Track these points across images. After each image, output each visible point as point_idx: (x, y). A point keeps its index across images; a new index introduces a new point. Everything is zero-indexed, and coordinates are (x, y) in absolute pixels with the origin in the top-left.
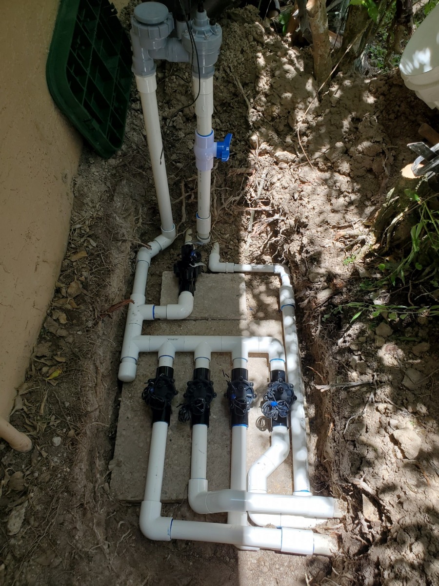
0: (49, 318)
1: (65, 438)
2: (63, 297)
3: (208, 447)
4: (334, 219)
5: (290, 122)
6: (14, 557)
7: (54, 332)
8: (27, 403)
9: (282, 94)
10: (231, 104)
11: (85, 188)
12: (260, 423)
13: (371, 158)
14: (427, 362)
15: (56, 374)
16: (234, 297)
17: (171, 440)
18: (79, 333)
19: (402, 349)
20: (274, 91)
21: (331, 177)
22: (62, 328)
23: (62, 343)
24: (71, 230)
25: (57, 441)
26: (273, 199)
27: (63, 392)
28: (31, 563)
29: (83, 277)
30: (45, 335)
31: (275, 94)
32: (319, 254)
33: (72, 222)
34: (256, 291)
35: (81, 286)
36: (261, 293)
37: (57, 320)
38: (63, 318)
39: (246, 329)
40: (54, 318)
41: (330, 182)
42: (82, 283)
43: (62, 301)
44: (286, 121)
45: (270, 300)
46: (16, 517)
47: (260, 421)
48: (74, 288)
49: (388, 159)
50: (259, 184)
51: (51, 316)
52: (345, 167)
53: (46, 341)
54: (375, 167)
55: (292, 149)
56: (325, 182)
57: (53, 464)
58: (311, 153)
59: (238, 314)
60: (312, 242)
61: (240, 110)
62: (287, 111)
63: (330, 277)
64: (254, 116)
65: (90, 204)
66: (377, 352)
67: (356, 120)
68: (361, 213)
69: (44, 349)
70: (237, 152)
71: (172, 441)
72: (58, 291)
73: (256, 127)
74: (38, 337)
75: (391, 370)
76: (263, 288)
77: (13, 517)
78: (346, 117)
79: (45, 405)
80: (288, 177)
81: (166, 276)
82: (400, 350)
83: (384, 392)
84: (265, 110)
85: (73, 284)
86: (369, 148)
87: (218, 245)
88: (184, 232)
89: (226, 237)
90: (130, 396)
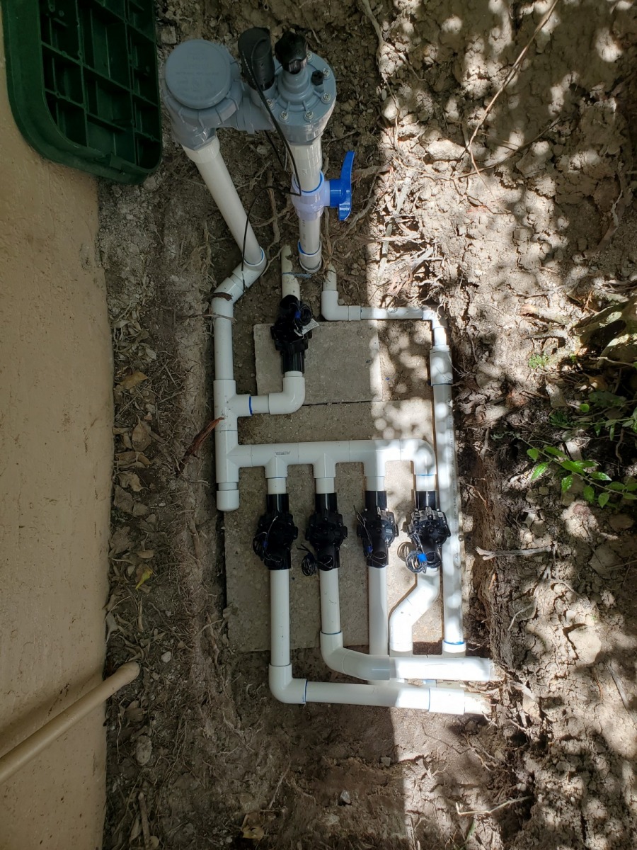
0: (117, 488)
1: (175, 650)
2: (127, 449)
3: (339, 585)
4: (520, 282)
5: (457, 73)
6: (150, 784)
7: (129, 511)
8: (120, 620)
9: (444, 21)
10: (347, 28)
11: (118, 249)
12: (403, 552)
13: (595, 182)
14: (625, 542)
15: (146, 576)
16: (363, 365)
17: (293, 579)
18: (161, 504)
19: (597, 517)
20: (428, 15)
21: (521, 200)
22: (138, 502)
23: (143, 525)
24: (113, 330)
25: (167, 657)
26: (424, 226)
27: (160, 599)
28: (170, 786)
29: (149, 414)
30: (118, 519)
31: (430, 21)
32: (493, 338)
33: (113, 318)
34: (395, 348)
35: (149, 429)
36: (401, 350)
37: (129, 489)
38: (135, 482)
39: (381, 417)
40: (124, 486)
41: (520, 209)
42: (149, 423)
43: (128, 455)
44: (449, 71)
45: (415, 362)
46: (143, 750)
47: (403, 548)
48: (141, 434)
49: (623, 197)
50: (399, 190)
51: (119, 484)
52: (547, 185)
53: (122, 525)
54: (598, 196)
55: (458, 134)
56: (510, 207)
57: (168, 683)
58: (490, 147)
59: (369, 394)
60: (482, 315)
61: (364, 43)
62: (451, 52)
63: (508, 384)
64: (390, 59)
65: (132, 279)
66: (561, 513)
67: (578, 91)
68: (563, 274)
69: (124, 542)
70: (361, 130)
71: (296, 579)
72: (118, 439)
73: (395, 84)
74: (110, 523)
75: (577, 542)
76: (404, 341)
77: (141, 749)
78: (559, 80)
79: (143, 619)
80: (449, 191)
81: (259, 333)
82: (593, 517)
83: (563, 570)
84: (412, 53)
85: (138, 429)
86: (592, 167)
87: (334, 275)
88: (278, 255)
89: (346, 256)
90: (235, 523)
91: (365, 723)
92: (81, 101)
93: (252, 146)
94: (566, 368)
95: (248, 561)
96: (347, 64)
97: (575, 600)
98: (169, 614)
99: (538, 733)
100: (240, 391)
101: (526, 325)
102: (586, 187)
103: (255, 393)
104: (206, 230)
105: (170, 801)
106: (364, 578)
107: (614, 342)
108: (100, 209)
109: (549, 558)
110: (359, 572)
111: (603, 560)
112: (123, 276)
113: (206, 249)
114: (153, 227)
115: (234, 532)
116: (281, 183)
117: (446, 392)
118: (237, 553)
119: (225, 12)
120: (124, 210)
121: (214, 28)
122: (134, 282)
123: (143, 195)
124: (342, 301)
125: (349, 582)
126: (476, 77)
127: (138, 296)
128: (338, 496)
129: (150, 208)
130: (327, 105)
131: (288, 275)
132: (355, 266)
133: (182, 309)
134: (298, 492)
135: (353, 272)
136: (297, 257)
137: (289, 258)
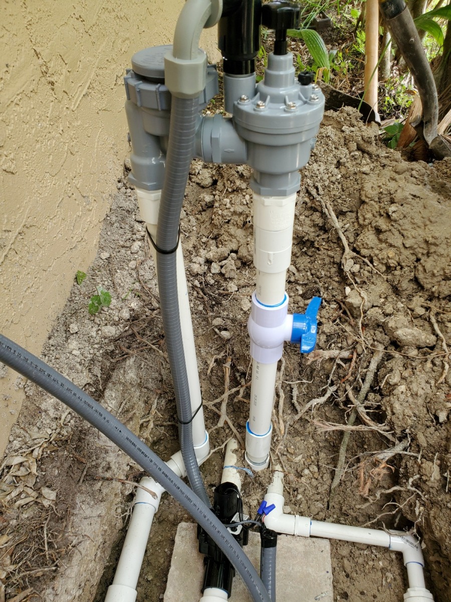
5: (420, 276)
10: (316, 243)
20: (392, 225)
26: (393, 414)
31: (393, 229)
44: (413, 273)
50: (363, 379)
62: (414, 258)
64: (355, 263)
70: (323, 320)
73: (359, 283)
87: (282, 475)
88: (223, 446)
89: (297, 460)
93: (216, 330)
96: (313, 272)
104: (154, 406)
108: (50, 338)
112: (43, 407)
114: (97, 371)
116: (238, 368)
120: (73, 345)
121: (204, 243)
122: (52, 415)
123: (98, 338)
124: (288, 509)
127: (49, 431)
129: (101, 351)
131: (231, 469)
132: (306, 472)
133: (97, 466)
136: (243, 451)
137: (235, 451)
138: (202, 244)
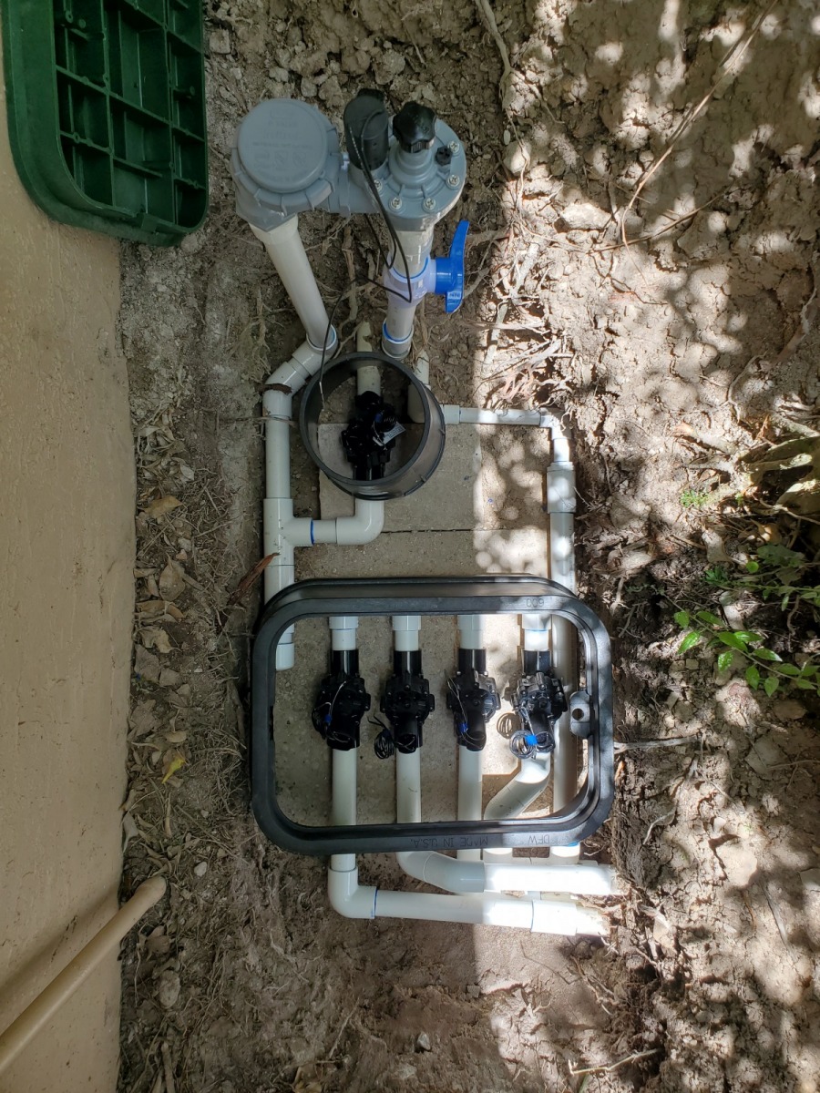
0: (139, 648)
1: (212, 859)
2: (152, 597)
4: (676, 394)
5: (605, 116)
6: (178, 1032)
7: (155, 679)
8: (142, 822)
9: (595, 49)
10: (462, 46)
11: (146, 331)
13: (781, 273)
14: (793, 735)
15: (176, 765)
16: (460, 483)
18: (197, 671)
19: (759, 702)
20: (573, 38)
21: (686, 286)
22: (166, 667)
23: (173, 698)
24: (136, 439)
25: (201, 870)
26: (551, 313)
27: (195, 796)
28: (202, 1034)
29: (183, 552)
30: (140, 690)
31: (575, 46)
32: (639, 463)
33: (137, 423)
34: (505, 460)
35: (181, 571)
36: (513, 464)
37: (154, 650)
38: (162, 640)
39: (486, 550)
40: (148, 646)
42: (183, 563)
43: (154, 605)
44: (595, 112)
45: (530, 480)
46: (169, 989)
48: (171, 578)
49: (816, 297)
50: (521, 263)
51: (141, 643)
53: (146, 698)
54: (783, 292)
55: (602, 195)
56: (670, 295)
57: (202, 902)
58: (649, 216)
61: (484, 67)
62: (600, 88)
63: (654, 525)
64: (523, 91)
65: (163, 371)
66: (713, 693)
69: (147, 721)
70: (473, 182)
72: (141, 583)
73: (524, 128)
74: (129, 695)
75: (734, 730)
76: (517, 452)
77: (166, 989)
78: (743, 136)
79: (171, 822)
80: (588, 271)
82: (754, 701)
83: (712, 766)
84: (548, 86)
85: (167, 571)
86: (779, 254)
88: (353, 334)
89: (443, 340)
90: (288, 684)
91: (448, 940)
92: (106, 145)
94: (728, 510)
95: (303, 733)
96: (459, 92)
97: (727, 805)
98: (205, 814)
99: (672, 969)
100: (298, 513)
101: (679, 449)
102: (768, 278)
103: (318, 517)
104: (259, 300)
105: (203, 1052)
106: (453, 758)
107: (796, 488)
108: (123, 277)
109: (697, 748)
110: (446, 750)
111: (764, 756)
112: (152, 367)
113: (258, 327)
114: (192, 302)
115: (286, 696)
117: (566, 523)
118: (288, 723)
119: (297, 14)
120: (154, 278)
121: (282, 34)
122: (166, 376)
123: (180, 259)
125: (433, 763)
126: (631, 122)
127: (171, 395)
128: (423, 653)
129: (189, 276)
130: (453, 190)
132: (454, 352)
133: (227, 410)
134: (371, 647)
135: (451, 361)
136: (379, 339)
137: (368, 338)
138: (278, 37)
